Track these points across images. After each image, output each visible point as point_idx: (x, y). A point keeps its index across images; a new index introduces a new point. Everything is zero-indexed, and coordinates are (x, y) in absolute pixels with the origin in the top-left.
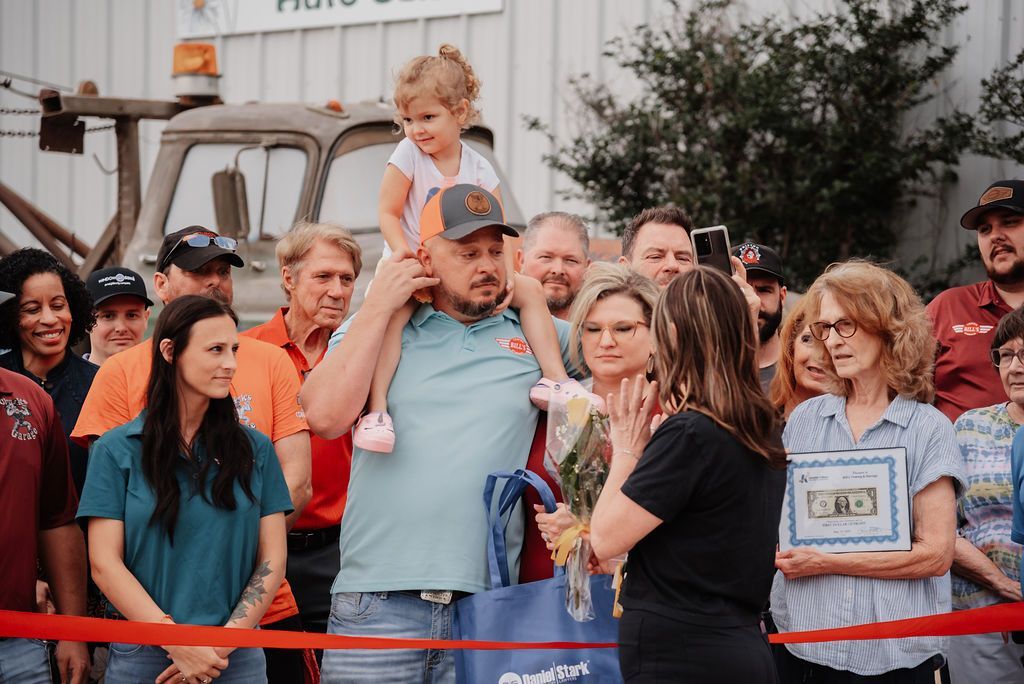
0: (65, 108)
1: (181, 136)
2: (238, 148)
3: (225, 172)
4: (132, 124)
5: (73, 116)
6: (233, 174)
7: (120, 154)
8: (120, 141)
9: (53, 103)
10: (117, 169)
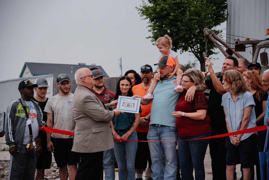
0: (239, 43)
1: (259, 46)
2: (265, 48)
5: (243, 44)
6: (264, 53)
7: (253, 51)
8: (253, 49)
9: (237, 43)
10: (253, 54)
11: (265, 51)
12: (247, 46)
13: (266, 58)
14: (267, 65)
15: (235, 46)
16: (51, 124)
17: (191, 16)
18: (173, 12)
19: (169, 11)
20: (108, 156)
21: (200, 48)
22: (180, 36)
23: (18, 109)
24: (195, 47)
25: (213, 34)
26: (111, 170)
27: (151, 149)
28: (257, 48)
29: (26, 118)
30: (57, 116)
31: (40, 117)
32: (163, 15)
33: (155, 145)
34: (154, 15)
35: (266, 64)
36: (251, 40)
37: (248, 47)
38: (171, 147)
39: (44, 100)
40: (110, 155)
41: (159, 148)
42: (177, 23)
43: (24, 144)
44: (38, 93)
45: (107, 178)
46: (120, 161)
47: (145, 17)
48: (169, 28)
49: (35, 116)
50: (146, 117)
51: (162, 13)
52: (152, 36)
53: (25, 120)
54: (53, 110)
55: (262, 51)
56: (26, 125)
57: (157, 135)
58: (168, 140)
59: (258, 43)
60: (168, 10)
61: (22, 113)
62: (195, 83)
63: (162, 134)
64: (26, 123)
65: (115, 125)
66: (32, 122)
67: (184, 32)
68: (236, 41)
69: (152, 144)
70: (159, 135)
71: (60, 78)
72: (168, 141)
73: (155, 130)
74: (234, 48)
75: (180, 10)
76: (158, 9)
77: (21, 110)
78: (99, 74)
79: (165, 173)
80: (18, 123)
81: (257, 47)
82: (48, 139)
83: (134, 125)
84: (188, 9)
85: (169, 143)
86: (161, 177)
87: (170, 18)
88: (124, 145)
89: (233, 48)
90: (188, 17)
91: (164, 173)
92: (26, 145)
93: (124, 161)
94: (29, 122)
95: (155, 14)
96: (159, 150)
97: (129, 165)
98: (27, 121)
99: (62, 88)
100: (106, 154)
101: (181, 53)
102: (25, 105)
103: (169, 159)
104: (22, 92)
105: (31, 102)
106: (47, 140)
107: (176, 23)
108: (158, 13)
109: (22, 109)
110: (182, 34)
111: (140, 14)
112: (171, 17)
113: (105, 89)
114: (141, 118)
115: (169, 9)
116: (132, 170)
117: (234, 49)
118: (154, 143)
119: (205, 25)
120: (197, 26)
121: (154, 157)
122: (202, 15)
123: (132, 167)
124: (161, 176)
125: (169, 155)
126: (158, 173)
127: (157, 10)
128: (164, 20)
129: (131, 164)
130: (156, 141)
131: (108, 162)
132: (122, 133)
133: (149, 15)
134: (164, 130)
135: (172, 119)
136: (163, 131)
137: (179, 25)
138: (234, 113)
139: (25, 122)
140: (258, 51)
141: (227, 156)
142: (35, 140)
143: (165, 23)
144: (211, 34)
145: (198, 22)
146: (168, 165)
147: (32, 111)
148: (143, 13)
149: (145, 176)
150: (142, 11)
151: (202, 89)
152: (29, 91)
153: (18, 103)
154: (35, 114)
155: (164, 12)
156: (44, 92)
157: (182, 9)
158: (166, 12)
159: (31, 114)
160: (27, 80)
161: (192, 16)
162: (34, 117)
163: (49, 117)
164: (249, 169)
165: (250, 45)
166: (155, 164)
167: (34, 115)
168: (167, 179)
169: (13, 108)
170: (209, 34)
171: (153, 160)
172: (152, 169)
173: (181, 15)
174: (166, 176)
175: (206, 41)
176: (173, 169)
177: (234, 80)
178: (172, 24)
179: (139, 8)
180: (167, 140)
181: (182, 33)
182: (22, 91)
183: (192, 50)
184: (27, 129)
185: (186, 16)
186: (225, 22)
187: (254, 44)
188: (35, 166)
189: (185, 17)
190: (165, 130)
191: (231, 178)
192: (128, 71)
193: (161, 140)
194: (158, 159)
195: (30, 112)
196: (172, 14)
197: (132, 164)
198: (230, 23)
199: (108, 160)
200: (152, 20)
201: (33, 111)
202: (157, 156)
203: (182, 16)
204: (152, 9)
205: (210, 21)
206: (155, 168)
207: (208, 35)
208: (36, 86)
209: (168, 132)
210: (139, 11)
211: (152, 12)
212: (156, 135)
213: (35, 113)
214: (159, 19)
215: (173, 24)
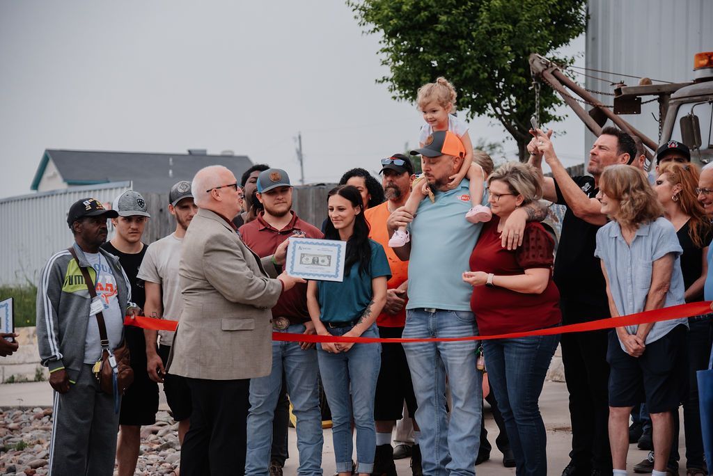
0: (623, 93)
1: (676, 100)
2: (693, 104)
3: (686, 117)
4: (666, 96)
5: (635, 96)
6: (690, 117)
7: (660, 112)
8: (660, 106)
9: (618, 91)
10: (660, 119)
11: (692, 111)
12: (644, 98)
13: (695, 131)
14: (698, 149)
15: (615, 99)
16: (156, 311)
17: (493, 21)
18: (446, 13)
19: (435, 10)
20: (306, 389)
21: (517, 106)
22: (464, 75)
23: (67, 275)
24: (503, 103)
25: (554, 68)
26: (312, 425)
27: (414, 371)
28: (672, 104)
29: (89, 297)
30: (172, 291)
31: (124, 292)
32: (421, 21)
33: (423, 359)
34: (395, 21)
35: (694, 146)
36: (654, 83)
37: (647, 102)
38: (464, 364)
39: (137, 251)
40: (310, 387)
41: (434, 367)
42: (456, 41)
43: (87, 361)
44: (122, 232)
45: (303, 446)
46: (336, 401)
47: (372, 26)
48: (435, 55)
49: (112, 290)
50: (400, 290)
51: (416, 15)
52: (391, 75)
53: (87, 302)
54: (161, 275)
55: (685, 111)
56: (89, 313)
57: (429, 333)
58: (457, 346)
59: (673, 92)
60: (432, 7)
61: (79, 283)
62: (522, 199)
63: (440, 332)
64: (89, 309)
65: (323, 310)
66: (106, 307)
67: (474, 64)
68: (616, 87)
69: (415, 358)
70: (432, 333)
71: (177, 191)
72: (456, 348)
73: (422, 322)
74: (613, 105)
75: (464, 7)
76: (407, 5)
77: (76, 276)
78: (278, 180)
79: (451, 429)
80: (69, 309)
81: (670, 102)
82: (150, 349)
83: (370, 312)
84: (486, 3)
85: (458, 354)
86: (440, 438)
87: (438, 29)
88: (347, 361)
89: (610, 105)
90: (485, 25)
91: (447, 429)
92: (92, 366)
93: (347, 401)
94: (97, 306)
95: (400, 18)
96: (434, 371)
97: (358, 412)
98: (93, 305)
99: (180, 219)
100: (298, 386)
101: (468, 121)
102: (85, 265)
103: (461, 393)
104: (77, 230)
105: (101, 254)
106: (147, 350)
107: (454, 43)
108: (407, 17)
109: (79, 273)
110: (471, 71)
111: (359, 20)
112: (440, 27)
113: (295, 220)
114: (389, 291)
115: (434, 5)
116: (367, 424)
117: (612, 110)
118: (421, 354)
119: (529, 46)
120: (510, 49)
121: (420, 391)
122: (521, 20)
123: (367, 417)
124: (442, 436)
125: (460, 382)
126: (432, 430)
127: (405, 8)
128: (422, 35)
129: (363, 409)
130: (427, 348)
131: (306, 403)
132: (339, 330)
133: (383, 22)
134: (444, 321)
135: (465, 293)
136: (442, 323)
137: (462, 47)
138: (629, 273)
139: (86, 306)
140: (674, 111)
141: (611, 383)
142: (115, 350)
143: (426, 43)
144: (550, 70)
145: (510, 38)
146: (458, 408)
147: (104, 279)
148: (366, 15)
149: (395, 439)
150: (365, 10)
151: (539, 214)
152: (96, 228)
153: (67, 258)
154: (111, 285)
155: (422, 14)
156: (137, 229)
157: (469, 4)
158: (426, 13)
159: (101, 285)
160: (91, 200)
161: (495, 24)
162: (109, 292)
163: (151, 294)
164: (668, 415)
165: (652, 97)
166: (426, 407)
167: (109, 288)
168: (457, 444)
169: (57, 274)
170: (545, 69)
171: (421, 397)
172: (416, 419)
173: (466, 20)
174: (453, 437)
175: (538, 88)
176: (470, 419)
177: (627, 190)
178: (445, 44)
179: (356, 4)
180: (454, 346)
181: (470, 66)
182: (77, 227)
183: (495, 111)
184: (94, 323)
185: (480, 22)
186: (582, 37)
187: (663, 95)
188: (117, 418)
189: (478, 27)
190: (449, 320)
191: (621, 439)
192: (350, 172)
193: (439, 347)
194: (431, 394)
195: (99, 281)
196: (443, 18)
197: (366, 410)
198: (593, 39)
199: (305, 400)
200: (391, 35)
201: (106, 278)
202: (430, 388)
203: (469, 22)
204: (389, 6)
205: (542, 36)
206: (425, 418)
207: (543, 71)
208: (113, 214)
209: (455, 326)
210: (357, 12)
211: (390, 14)
212: (426, 334)
213: (110, 283)
214: (410, 32)
215: (447, 44)
